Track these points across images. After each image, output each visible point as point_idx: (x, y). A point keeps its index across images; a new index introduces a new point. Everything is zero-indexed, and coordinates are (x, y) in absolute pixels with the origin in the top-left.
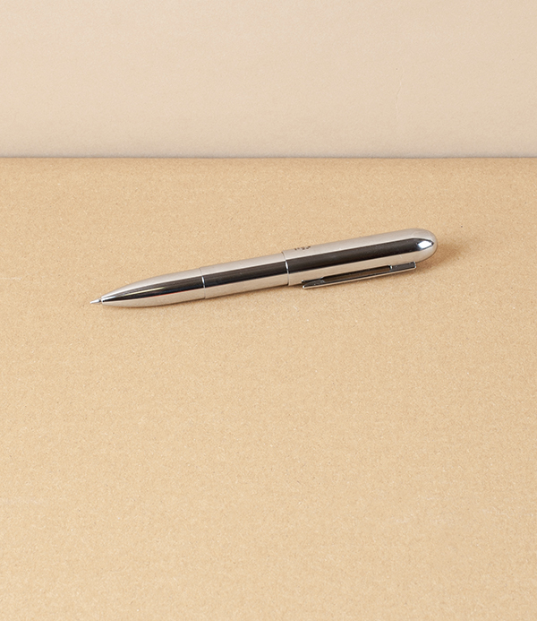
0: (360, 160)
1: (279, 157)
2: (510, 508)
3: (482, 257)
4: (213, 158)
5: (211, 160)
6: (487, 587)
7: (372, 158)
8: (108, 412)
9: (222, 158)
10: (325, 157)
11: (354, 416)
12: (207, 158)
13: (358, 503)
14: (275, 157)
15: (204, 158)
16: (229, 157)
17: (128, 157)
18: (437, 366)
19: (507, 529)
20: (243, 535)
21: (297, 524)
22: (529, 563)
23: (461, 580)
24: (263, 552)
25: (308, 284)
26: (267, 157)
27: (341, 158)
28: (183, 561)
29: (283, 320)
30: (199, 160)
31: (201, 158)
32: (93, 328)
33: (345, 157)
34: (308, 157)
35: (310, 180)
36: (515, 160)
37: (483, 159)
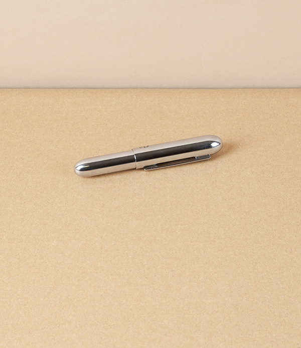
0: (181, 90)
1: (134, 88)
2: (270, 293)
3: (252, 147)
4: (94, 88)
5: (93, 90)
6: (257, 339)
7: (188, 88)
8: (35, 237)
9: (100, 89)
10: (160, 88)
11: (178, 239)
12: (91, 88)
13: (181, 290)
14: (131, 88)
15: (89, 88)
16: (104, 88)
17: (45, 88)
18: (227, 210)
19: (269, 305)
20: (114, 309)
21: (145, 303)
22: (281, 325)
23: (242, 335)
24: (126, 319)
25: (147, 168)
26: (126, 88)
27: (169, 88)
28: (79, 324)
29: (137, 183)
30: (86, 90)
31: (88, 88)
32: (25, 188)
33: (172, 88)
34: (150, 88)
35: (152, 102)
36: (271, 90)
37: (252, 89)
